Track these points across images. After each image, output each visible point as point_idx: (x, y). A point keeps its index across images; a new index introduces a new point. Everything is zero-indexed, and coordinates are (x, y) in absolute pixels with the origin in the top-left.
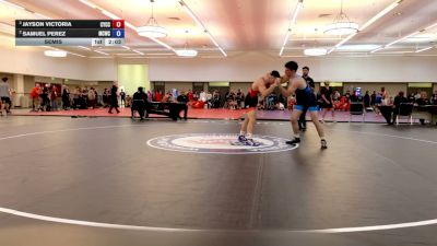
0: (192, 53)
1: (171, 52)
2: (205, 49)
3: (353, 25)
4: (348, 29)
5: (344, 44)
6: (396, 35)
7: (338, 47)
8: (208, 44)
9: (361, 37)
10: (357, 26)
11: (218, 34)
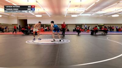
0: (40, 16)
1: (34, 15)
2: (44, 15)
3: (84, 9)
4: (82, 10)
5: (82, 14)
6: (95, 12)
7: (80, 15)
8: (45, 13)
9: (86, 12)
10: (85, 9)
11: (48, 11)
